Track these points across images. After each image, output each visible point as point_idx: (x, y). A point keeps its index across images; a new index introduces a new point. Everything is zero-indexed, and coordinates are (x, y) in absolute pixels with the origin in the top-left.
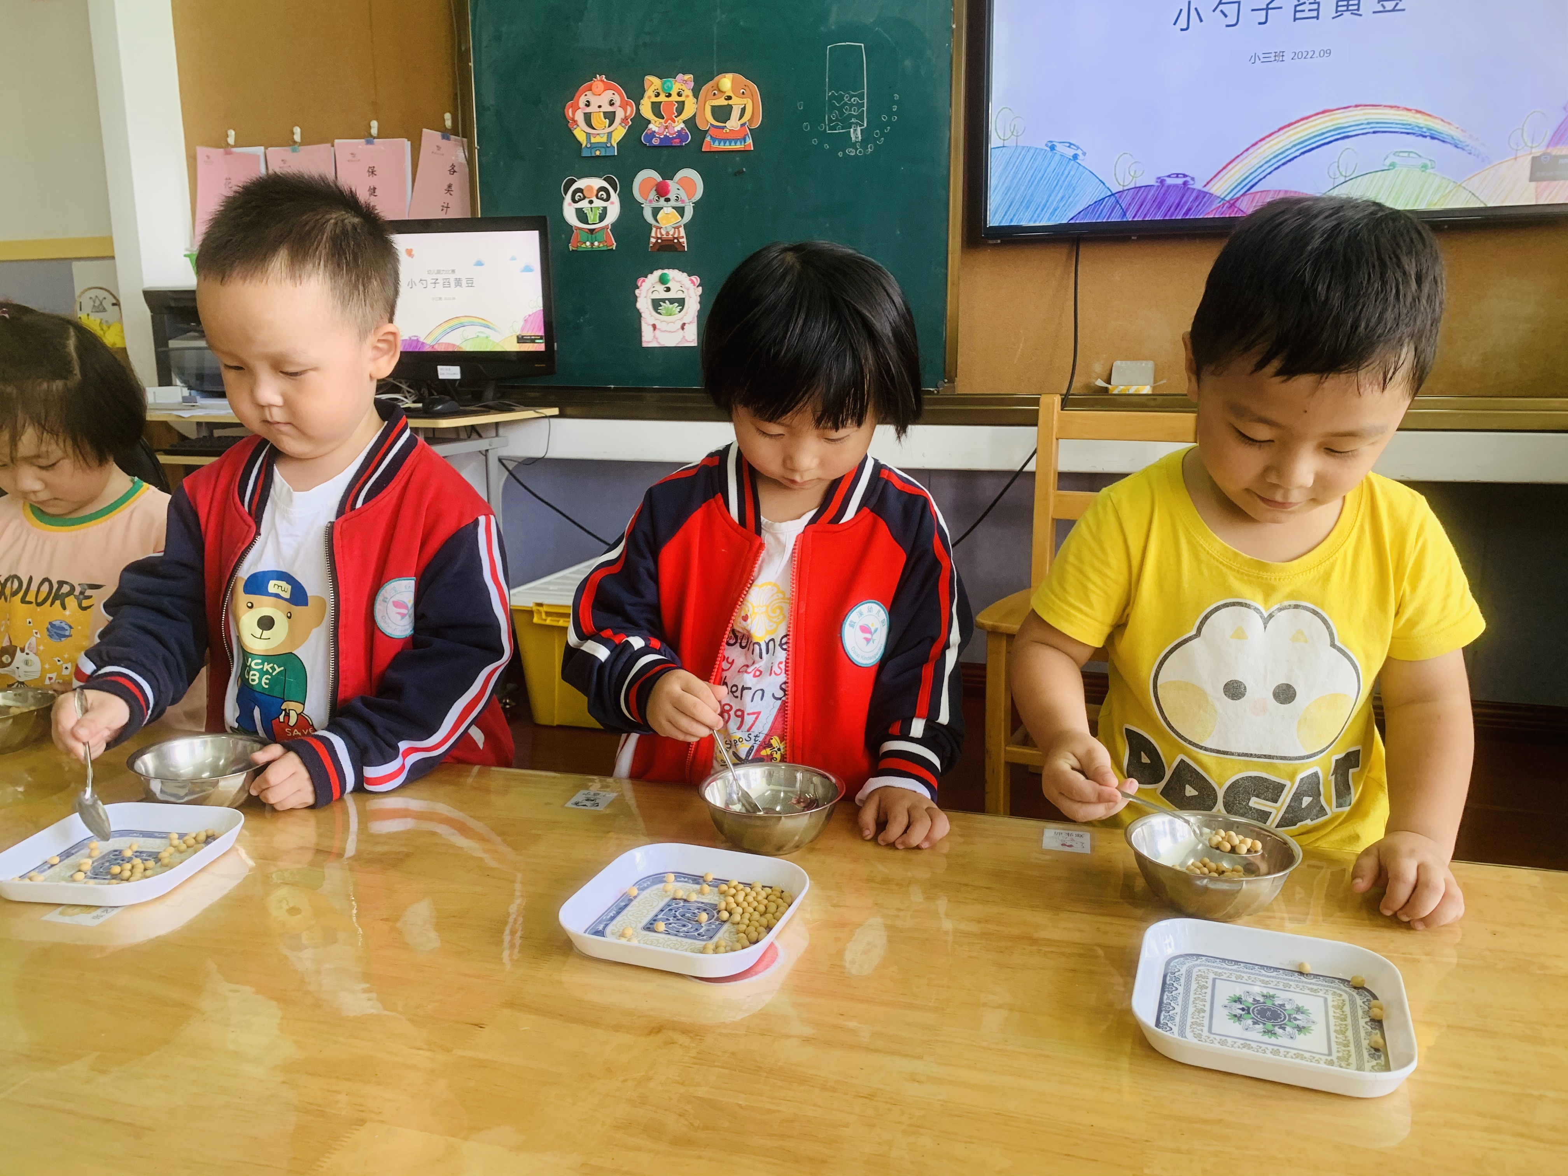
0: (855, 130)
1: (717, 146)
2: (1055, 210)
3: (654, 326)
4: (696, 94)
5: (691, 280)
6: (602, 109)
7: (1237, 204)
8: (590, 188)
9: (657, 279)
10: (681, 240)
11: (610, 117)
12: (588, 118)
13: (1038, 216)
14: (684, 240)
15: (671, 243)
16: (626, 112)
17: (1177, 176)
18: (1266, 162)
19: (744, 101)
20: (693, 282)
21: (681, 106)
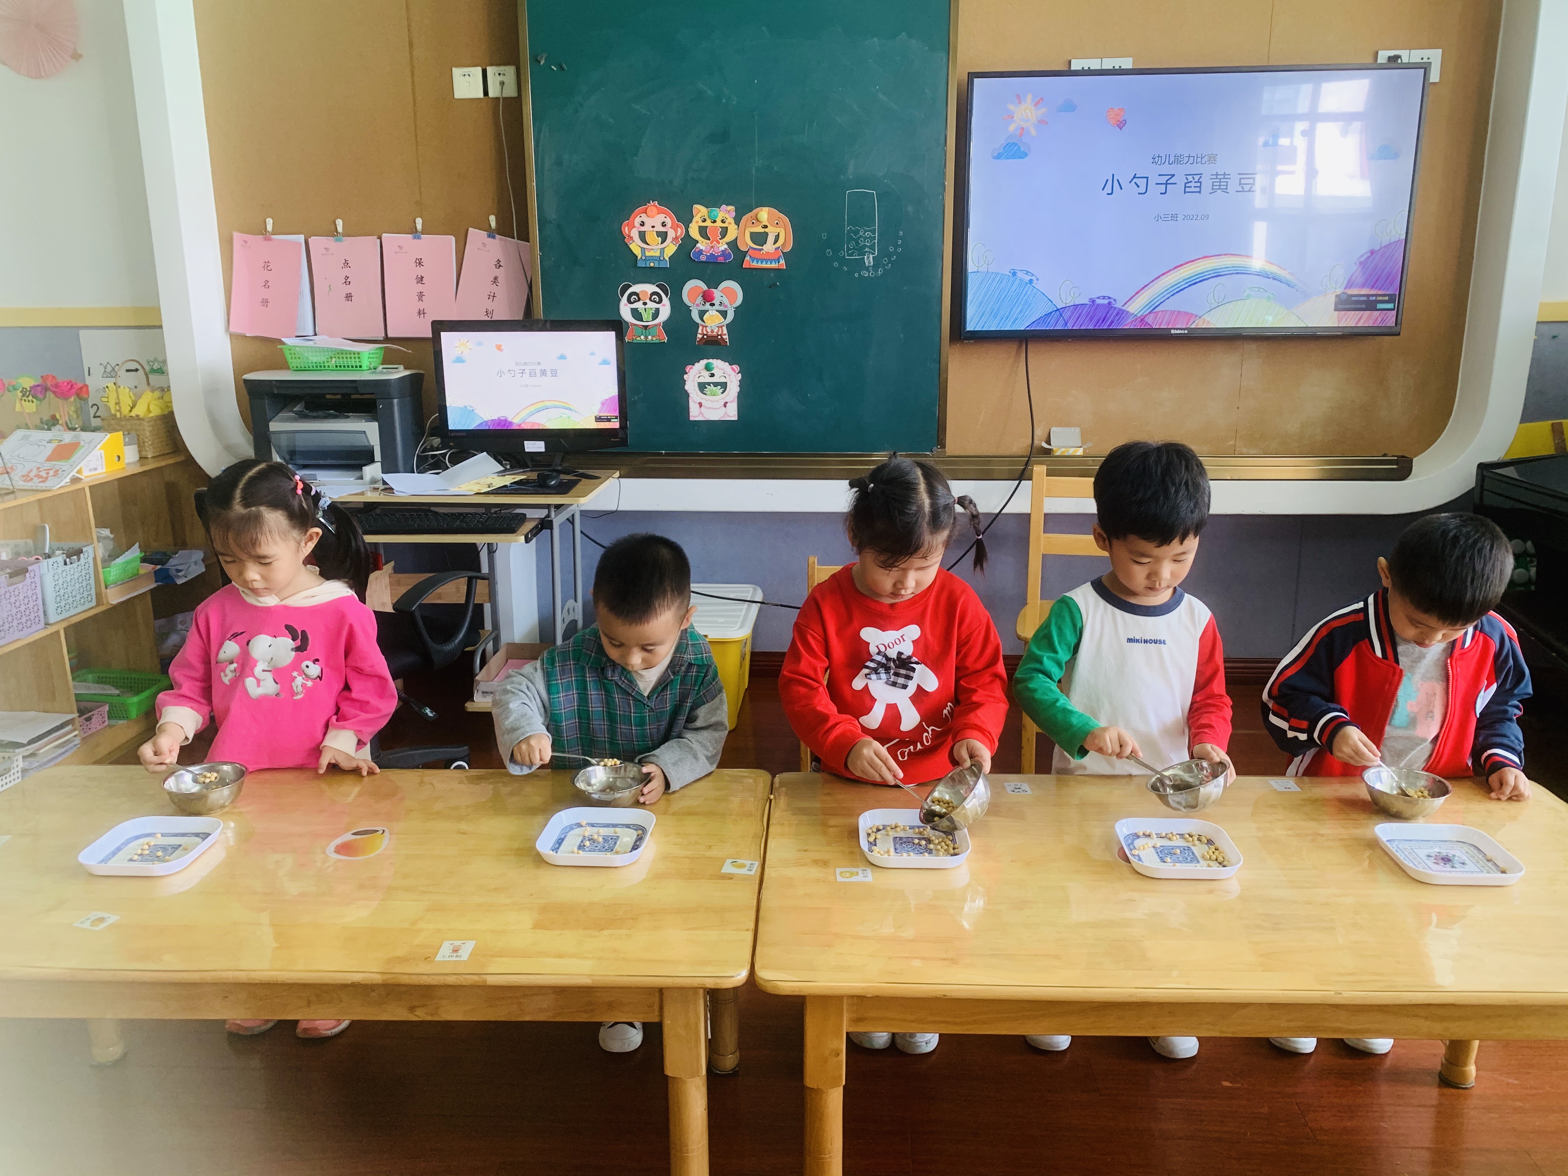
0: (868, 257)
1: (755, 264)
2: (1017, 319)
3: (700, 405)
4: (737, 221)
5: (732, 368)
6: (655, 229)
7: (1146, 319)
8: (645, 292)
9: (703, 367)
10: (724, 337)
11: (663, 236)
12: (642, 236)
13: (1003, 324)
14: (726, 337)
15: (716, 339)
16: (676, 232)
17: (1104, 298)
18: (1166, 291)
19: (778, 230)
20: (734, 370)
21: (724, 232)
